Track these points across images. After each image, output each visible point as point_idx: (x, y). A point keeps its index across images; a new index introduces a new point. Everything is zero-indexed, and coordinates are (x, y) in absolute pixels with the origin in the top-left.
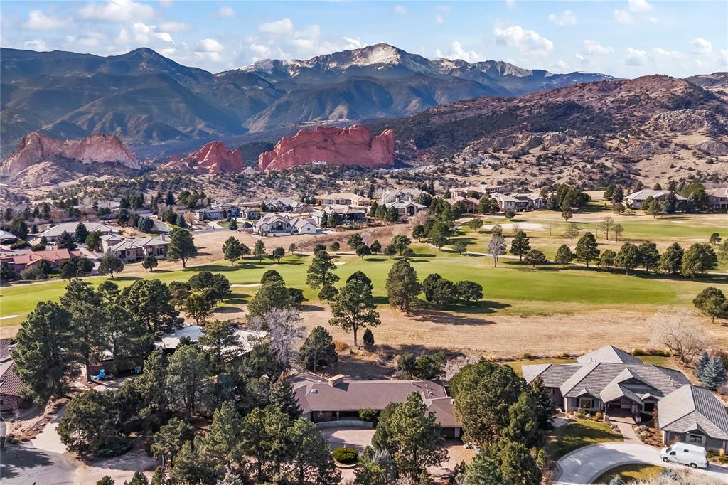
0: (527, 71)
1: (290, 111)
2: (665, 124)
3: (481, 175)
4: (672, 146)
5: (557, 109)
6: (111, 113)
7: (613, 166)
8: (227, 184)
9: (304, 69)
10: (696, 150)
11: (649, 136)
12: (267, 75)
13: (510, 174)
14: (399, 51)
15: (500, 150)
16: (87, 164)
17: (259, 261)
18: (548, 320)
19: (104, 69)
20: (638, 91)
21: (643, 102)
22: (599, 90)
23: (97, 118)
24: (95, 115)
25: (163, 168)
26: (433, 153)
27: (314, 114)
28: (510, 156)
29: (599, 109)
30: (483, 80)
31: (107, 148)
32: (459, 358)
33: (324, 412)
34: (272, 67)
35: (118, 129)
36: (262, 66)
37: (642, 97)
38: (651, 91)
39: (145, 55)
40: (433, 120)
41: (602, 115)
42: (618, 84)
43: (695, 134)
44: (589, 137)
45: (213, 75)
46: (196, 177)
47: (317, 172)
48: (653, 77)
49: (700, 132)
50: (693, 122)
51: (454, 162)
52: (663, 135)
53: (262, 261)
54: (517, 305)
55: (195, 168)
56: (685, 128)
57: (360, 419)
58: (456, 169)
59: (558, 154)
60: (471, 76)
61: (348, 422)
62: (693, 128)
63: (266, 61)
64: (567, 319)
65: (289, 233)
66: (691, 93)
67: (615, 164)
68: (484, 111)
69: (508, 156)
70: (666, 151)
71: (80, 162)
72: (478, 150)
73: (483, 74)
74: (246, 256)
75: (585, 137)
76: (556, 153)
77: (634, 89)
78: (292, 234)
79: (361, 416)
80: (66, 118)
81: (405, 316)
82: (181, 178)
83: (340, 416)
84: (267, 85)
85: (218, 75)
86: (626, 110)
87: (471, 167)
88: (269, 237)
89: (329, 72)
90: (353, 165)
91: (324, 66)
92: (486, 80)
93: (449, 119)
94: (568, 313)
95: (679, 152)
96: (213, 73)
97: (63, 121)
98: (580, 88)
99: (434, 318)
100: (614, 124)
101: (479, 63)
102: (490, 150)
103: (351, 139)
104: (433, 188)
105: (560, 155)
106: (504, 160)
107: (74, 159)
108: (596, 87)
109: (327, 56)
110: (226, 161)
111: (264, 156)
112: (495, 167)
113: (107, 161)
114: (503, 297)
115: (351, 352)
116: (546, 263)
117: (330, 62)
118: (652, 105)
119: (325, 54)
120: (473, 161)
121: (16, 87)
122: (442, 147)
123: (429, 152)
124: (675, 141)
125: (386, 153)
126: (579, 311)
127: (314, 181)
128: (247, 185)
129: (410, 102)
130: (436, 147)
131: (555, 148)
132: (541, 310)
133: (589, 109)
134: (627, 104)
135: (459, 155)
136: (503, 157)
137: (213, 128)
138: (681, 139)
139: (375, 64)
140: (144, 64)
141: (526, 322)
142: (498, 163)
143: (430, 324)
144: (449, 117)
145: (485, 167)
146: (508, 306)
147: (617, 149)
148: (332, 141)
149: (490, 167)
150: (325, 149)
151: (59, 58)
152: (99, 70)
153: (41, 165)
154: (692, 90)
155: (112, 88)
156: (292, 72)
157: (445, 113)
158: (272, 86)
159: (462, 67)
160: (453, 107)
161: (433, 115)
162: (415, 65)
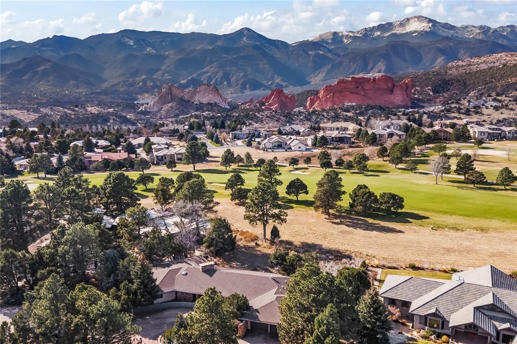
1: (341, 68)
3: (483, 114)
6: (221, 72)
8: (279, 118)
9: (355, 38)
12: (327, 43)
13: (510, 114)
14: (430, 21)
15: (503, 94)
16: (197, 104)
17: (247, 168)
18: (459, 234)
19: (220, 43)
23: (212, 76)
24: (212, 74)
25: (243, 107)
26: (446, 97)
27: (359, 71)
28: (511, 99)
30: (502, 42)
31: (209, 94)
32: (344, 260)
33: (185, 293)
34: (332, 37)
35: (225, 83)
36: (324, 37)
39: (246, 32)
40: (450, 72)
45: (290, 45)
46: (258, 113)
47: (347, 110)
51: (460, 104)
53: (250, 168)
54: (436, 218)
55: (263, 107)
58: (461, 109)
60: (492, 38)
63: (328, 33)
64: (478, 235)
65: (284, 150)
68: (497, 64)
69: (509, 99)
71: (193, 103)
72: (482, 94)
73: (503, 36)
74: (240, 164)
78: (286, 151)
80: (195, 75)
81: (326, 218)
82: (249, 114)
84: (327, 50)
85: (294, 45)
87: (474, 107)
88: (268, 152)
89: (374, 39)
90: (376, 105)
91: (370, 34)
92: (506, 41)
93: (465, 71)
96: (289, 43)
97: (192, 78)
99: (350, 222)
101: (500, 27)
102: (494, 94)
103: (377, 86)
104: (421, 120)
106: (506, 102)
107: (189, 101)
109: (373, 27)
110: (284, 102)
111: (311, 99)
112: (496, 108)
113: (209, 103)
114: (426, 210)
115: (256, 244)
116: (486, 183)
117: (375, 32)
119: (371, 26)
120: (477, 103)
121: (168, 56)
123: (443, 96)
125: (405, 97)
126: (495, 229)
127: (341, 116)
128: (292, 119)
129: (437, 60)
130: (449, 93)
132: (457, 224)
135: (464, 98)
136: (505, 100)
137: (286, 82)
139: (411, 32)
140: (245, 39)
141: (435, 234)
142: (500, 104)
143: (342, 228)
144: (465, 69)
145: (487, 108)
146: (427, 218)
148: (362, 87)
149: (492, 108)
150: (356, 93)
151: (195, 37)
152: (217, 44)
153: (170, 105)
155: (224, 55)
156: (346, 40)
157: (463, 66)
158: (330, 51)
159: (485, 31)
160: (470, 61)
161: (451, 68)
162: (443, 31)
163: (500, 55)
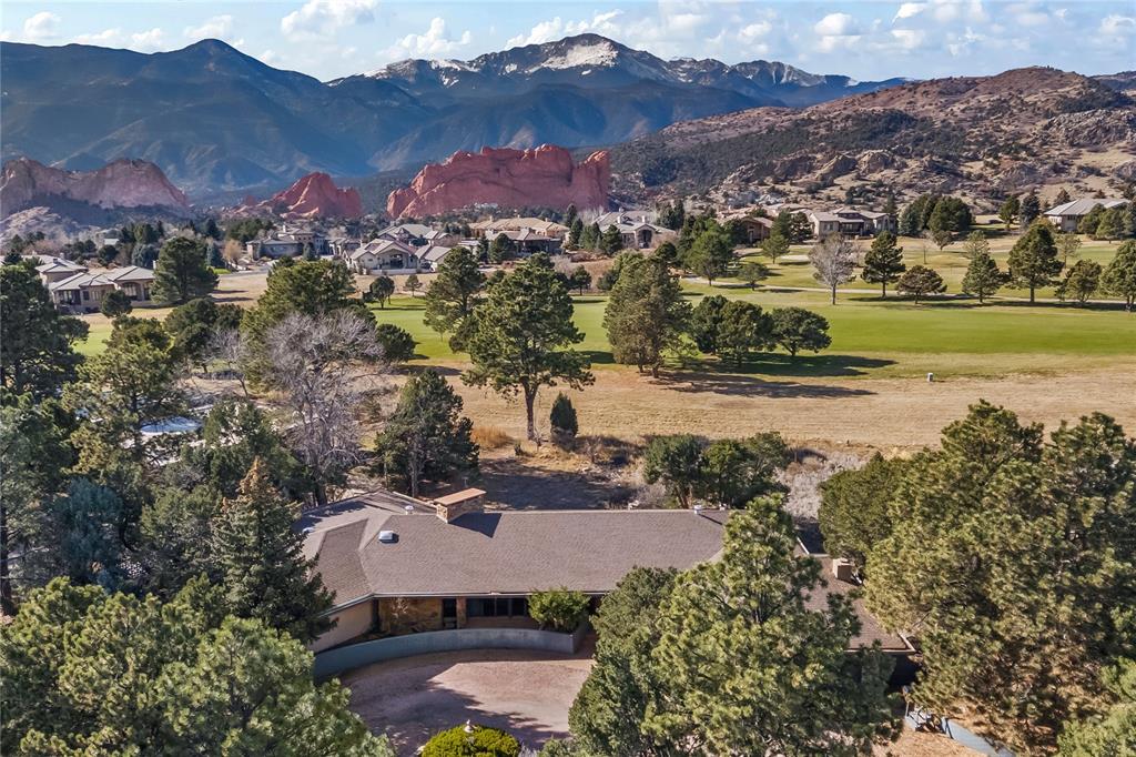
0: (818, 77)
1: (442, 140)
2: (1061, 135)
4: (1074, 170)
5: (873, 122)
6: (159, 142)
7: (975, 203)
9: (464, 74)
10: (1113, 176)
11: (1034, 155)
12: (406, 84)
14: (615, 45)
15: (786, 180)
16: (107, 210)
19: (148, 73)
20: (1005, 94)
21: (1015, 111)
22: (940, 93)
24: (134, 145)
26: (673, 192)
27: (481, 143)
28: (803, 189)
29: (943, 121)
30: (748, 92)
31: (139, 183)
33: (415, 601)
34: (414, 71)
35: (171, 167)
36: (398, 70)
37: (1012, 103)
38: (1026, 93)
39: (213, 50)
40: (670, 144)
41: (947, 130)
42: (971, 84)
43: (1111, 151)
44: (934, 158)
45: (323, 84)
48: (1030, 70)
49: (1119, 148)
50: (1107, 131)
51: (709, 200)
52: (1057, 153)
55: (283, 214)
56: (1094, 141)
57: (534, 625)
59: (882, 185)
60: (730, 84)
61: (492, 634)
62: (1108, 141)
63: (406, 62)
64: (1045, 382)
66: (1092, 94)
67: (978, 201)
68: (755, 129)
69: (798, 189)
70: (1063, 179)
71: (97, 206)
72: (748, 180)
73: (748, 82)
75: (927, 158)
76: (880, 184)
77: (998, 89)
79: (535, 613)
80: (87, 149)
81: (651, 382)
83: (470, 613)
84: (407, 99)
85: (331, 85)
86: (987, 122)
88: (373, 275)
89: (505, 79)
90: (541, 209)
91: (497, 69)
92: (753, 90)
93: (698, 142)
94: (1044, 373)
95: (1086, 180)
96: (322, 81)
97: (82, 153)
98: (910, 90)
100: (970, 143)
101: (741, 64)
102: (769, 180)
103: (538, 168)
105: (886, 186)
106: (793, 195)
107: (87, 202)
108: (936, 89)
109: (501, 53)
110: (334, 204)
111: (396, 196)
113: (140, 206)
115: (519, 452)
117: (506, 64)
118: (1030, 114)
119: (498, 52)
120: (740, 198)
122: (687, 184)
123: (667, 190)
124: (1078, 162)
125: (597, 190)
129: (633, 125)
130: (678, 184)
131: (877, 176)
132: (971, 368)
133: (926, 122)
134: (988, 114)
135: (717, 189)
136: (790, 191)
137: (322, 166)
138: (1088, 158)
139: (577, 66)
140: (211, 65)
142: (783, 200)
143: (713, 398)
144: (698, 139)
146: (890, 363)
147: (980, 177)
148: (508, 171)
150: (495, 183)
151: (78, 55)
152: (141, 74)
154: (1094, 90)
155: (161, 102)
156: (447, 80)
157: (691, 133)
158: (414, 100)
159: (715, 71)
160: (703, 125)
161: (671, 137)
162: (640, 68)
163: (757, 111)
